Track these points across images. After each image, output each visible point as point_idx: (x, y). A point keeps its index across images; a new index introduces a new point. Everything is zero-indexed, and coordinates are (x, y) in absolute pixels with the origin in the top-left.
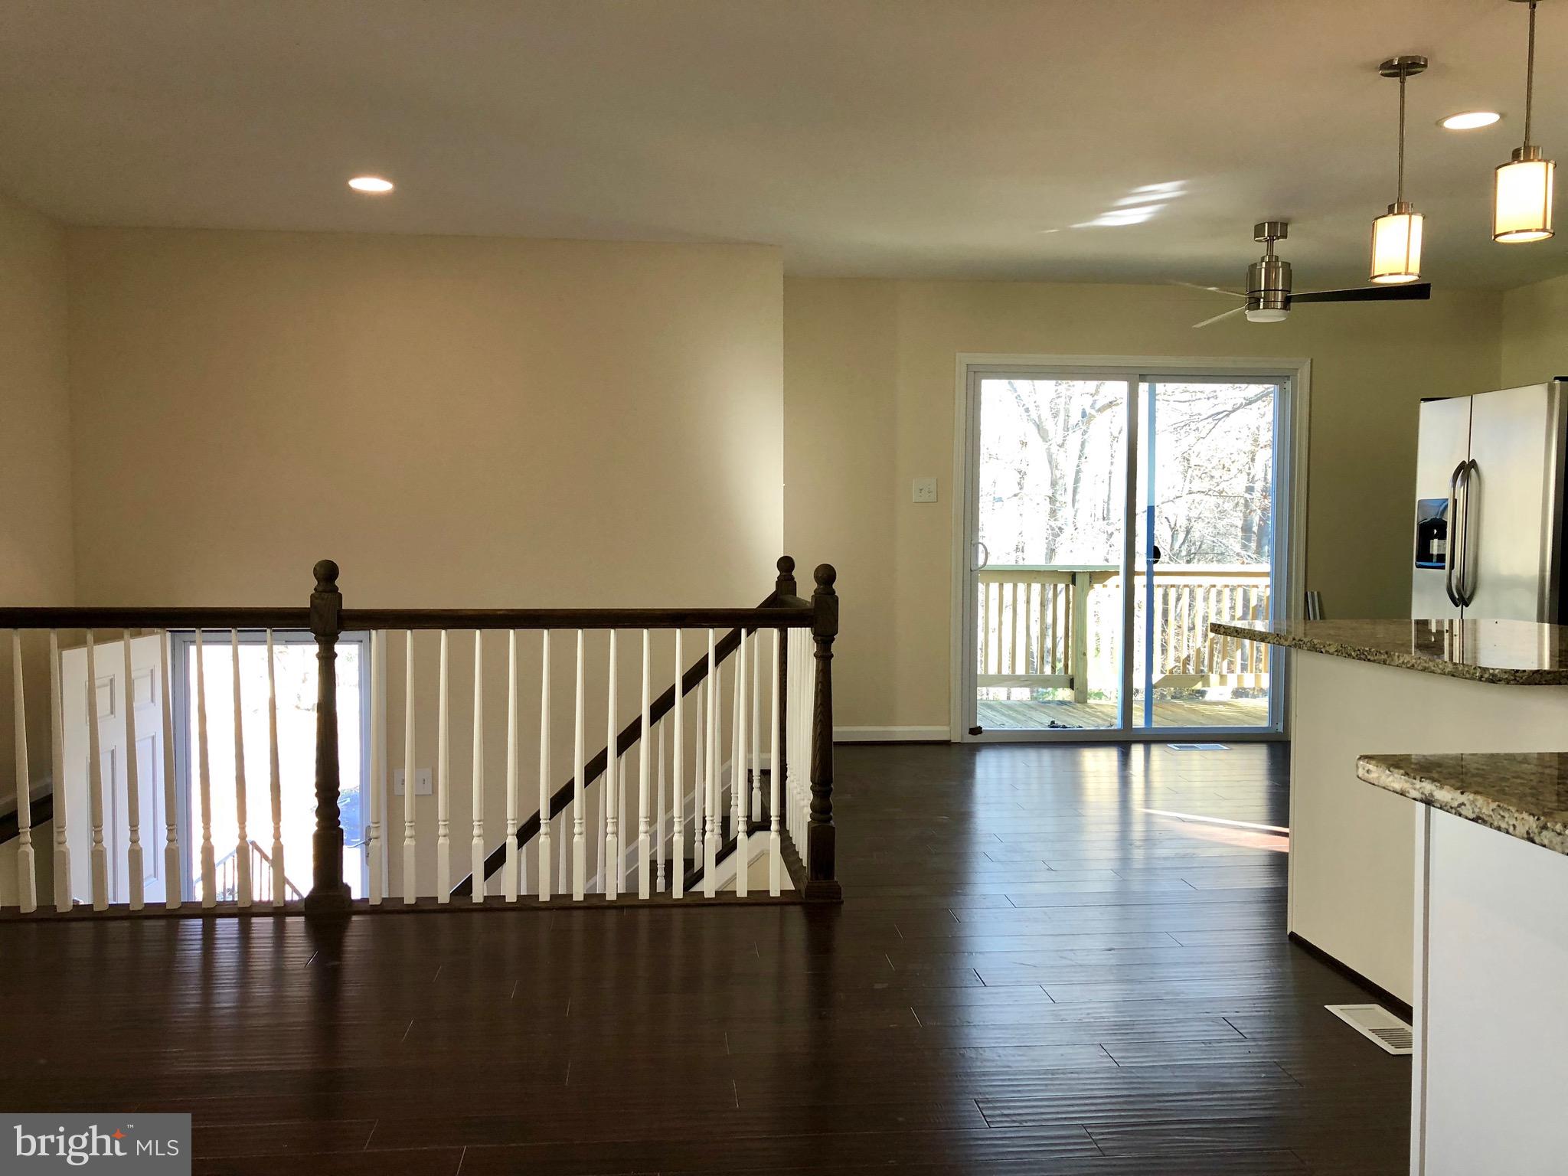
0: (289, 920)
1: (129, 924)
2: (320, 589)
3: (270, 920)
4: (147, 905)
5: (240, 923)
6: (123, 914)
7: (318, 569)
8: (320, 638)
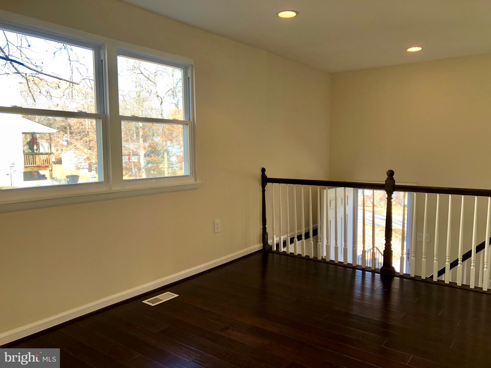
0: (376, 274)
1: (334, 266)
2: (388, 178)
3: (371, 273)
4: (339, 262)
5: (362, 272)
6: (333, 263)
7: (388, 172)
8: (388, 193)
